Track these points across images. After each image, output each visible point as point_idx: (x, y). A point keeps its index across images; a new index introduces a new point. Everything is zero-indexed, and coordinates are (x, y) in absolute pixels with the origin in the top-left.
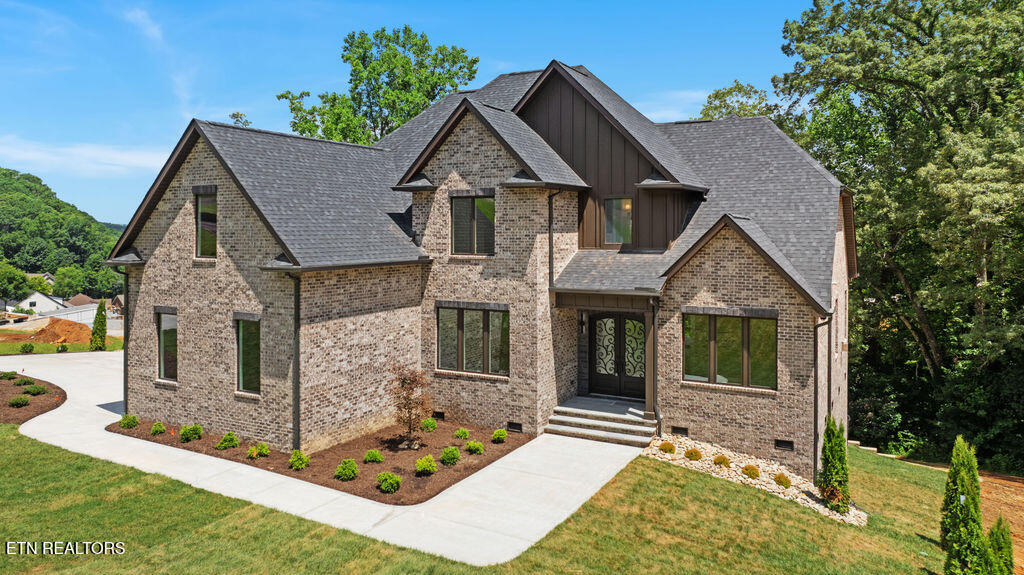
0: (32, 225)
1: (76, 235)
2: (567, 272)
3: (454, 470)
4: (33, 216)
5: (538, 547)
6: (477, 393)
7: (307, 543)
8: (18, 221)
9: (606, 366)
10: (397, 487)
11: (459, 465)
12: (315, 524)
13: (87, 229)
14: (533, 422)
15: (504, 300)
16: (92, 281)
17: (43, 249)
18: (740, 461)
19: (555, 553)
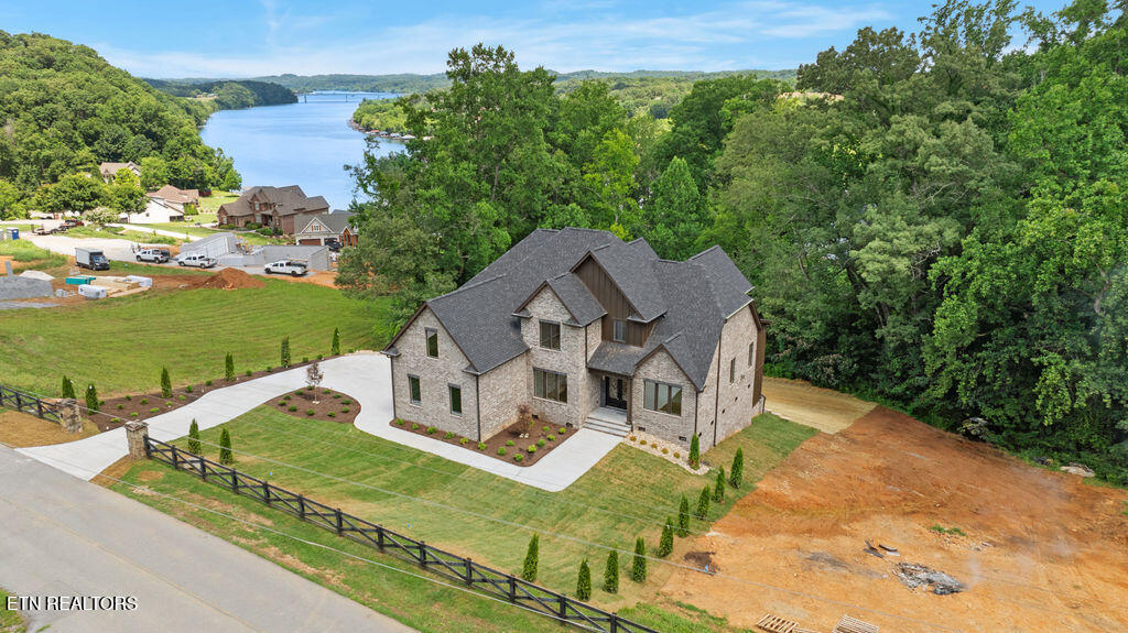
0: (105, 110)
1: (151, 121)
2: (595, 356)
3: (544, 450)
4: (104, 100)
5: (572, 485)
6: (553, 410)
7: (496, 483)
8: (91, 106)
9: (614, 393)
10: (521, 460)
11: (545, 447)
12: (496, 476)
13: (160, 114)
14: (577, 424)
15: (565, 371)
16: (176, 171)
17: (120, 136)
18: (662, 444)
19: (577, 487)
